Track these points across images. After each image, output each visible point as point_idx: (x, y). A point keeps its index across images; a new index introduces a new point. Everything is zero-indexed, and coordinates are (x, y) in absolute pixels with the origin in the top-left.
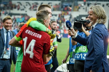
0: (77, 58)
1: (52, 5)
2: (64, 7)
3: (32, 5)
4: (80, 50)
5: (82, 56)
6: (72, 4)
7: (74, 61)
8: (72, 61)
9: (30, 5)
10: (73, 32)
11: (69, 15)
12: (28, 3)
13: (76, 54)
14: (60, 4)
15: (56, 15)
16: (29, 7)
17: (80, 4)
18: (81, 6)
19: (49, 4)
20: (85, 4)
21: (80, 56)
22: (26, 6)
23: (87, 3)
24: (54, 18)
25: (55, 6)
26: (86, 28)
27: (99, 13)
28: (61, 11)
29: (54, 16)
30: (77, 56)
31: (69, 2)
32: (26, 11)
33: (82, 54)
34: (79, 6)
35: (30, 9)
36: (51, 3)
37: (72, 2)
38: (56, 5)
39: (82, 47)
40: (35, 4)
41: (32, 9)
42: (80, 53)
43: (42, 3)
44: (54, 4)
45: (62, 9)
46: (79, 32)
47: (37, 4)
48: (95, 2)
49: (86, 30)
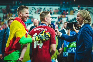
0: (70, 52)
1: (52, 10)
2: (62, 11)
3: (37, 10)
4: (72, 45)
5: (73, 50)
6: (69, 9)
7: (67, 54)
8: (66, 54)
9: (35, 10)
10: (57, 32)
11: (66, 18)
12: (34, 8)
13: (69, 49)
14: (59, 8)
15: (56, 18)
16: (34, 11)
17: (75, 9)
18: (76, 10)
19: (50, 9)
20: (79, 9)
21: (72, 51)
22: (32, 11)
23: (80, 8)
24: (54, 20)
25: (55, 11)
26: (77, 28)
27: (85, 15)
28: (60, 14)
29: (54, 19)
30: (70, 50)
31: (66, 7)
32: (32, 15)
33: (73, 49)
34: (74, 10)
35: (35, 13)
36: (52, 8)
37: (69, 7)
38: (56, 9)
39: (73, 43)
40: (39, 9)
41: (37, 13)
42: (72, 48)
43: (45, 8)
44: (55, 9)
45: (61, 13)
46: (72, 31)
47: (41, 8)
48: (86, 8)
49: (77, 29)
